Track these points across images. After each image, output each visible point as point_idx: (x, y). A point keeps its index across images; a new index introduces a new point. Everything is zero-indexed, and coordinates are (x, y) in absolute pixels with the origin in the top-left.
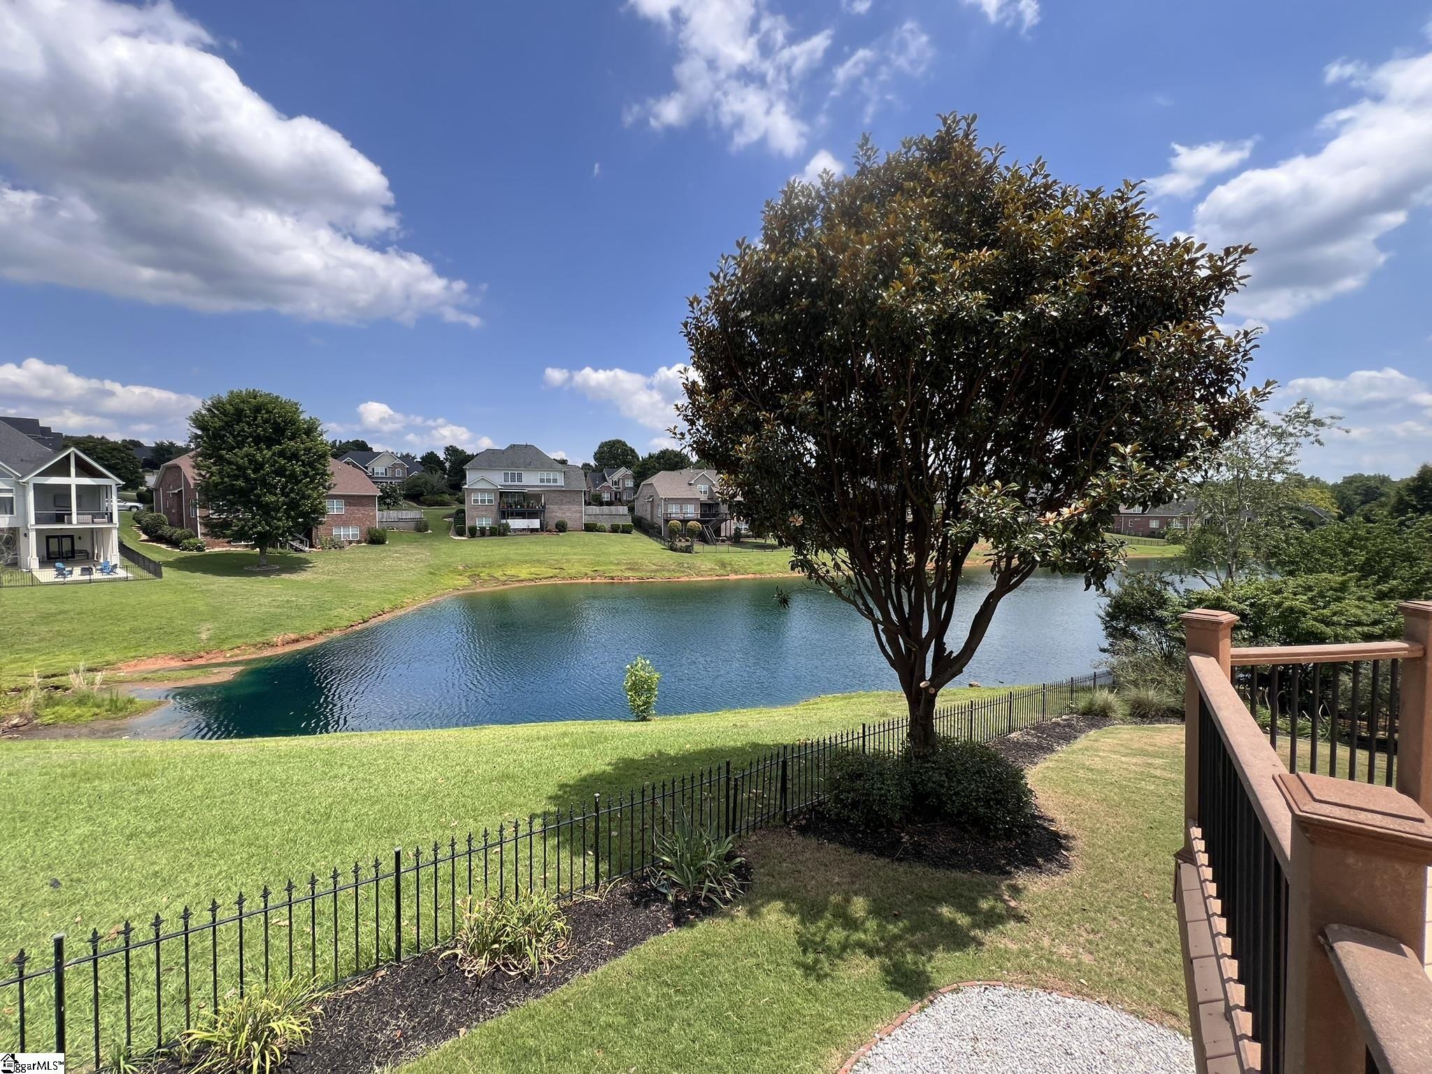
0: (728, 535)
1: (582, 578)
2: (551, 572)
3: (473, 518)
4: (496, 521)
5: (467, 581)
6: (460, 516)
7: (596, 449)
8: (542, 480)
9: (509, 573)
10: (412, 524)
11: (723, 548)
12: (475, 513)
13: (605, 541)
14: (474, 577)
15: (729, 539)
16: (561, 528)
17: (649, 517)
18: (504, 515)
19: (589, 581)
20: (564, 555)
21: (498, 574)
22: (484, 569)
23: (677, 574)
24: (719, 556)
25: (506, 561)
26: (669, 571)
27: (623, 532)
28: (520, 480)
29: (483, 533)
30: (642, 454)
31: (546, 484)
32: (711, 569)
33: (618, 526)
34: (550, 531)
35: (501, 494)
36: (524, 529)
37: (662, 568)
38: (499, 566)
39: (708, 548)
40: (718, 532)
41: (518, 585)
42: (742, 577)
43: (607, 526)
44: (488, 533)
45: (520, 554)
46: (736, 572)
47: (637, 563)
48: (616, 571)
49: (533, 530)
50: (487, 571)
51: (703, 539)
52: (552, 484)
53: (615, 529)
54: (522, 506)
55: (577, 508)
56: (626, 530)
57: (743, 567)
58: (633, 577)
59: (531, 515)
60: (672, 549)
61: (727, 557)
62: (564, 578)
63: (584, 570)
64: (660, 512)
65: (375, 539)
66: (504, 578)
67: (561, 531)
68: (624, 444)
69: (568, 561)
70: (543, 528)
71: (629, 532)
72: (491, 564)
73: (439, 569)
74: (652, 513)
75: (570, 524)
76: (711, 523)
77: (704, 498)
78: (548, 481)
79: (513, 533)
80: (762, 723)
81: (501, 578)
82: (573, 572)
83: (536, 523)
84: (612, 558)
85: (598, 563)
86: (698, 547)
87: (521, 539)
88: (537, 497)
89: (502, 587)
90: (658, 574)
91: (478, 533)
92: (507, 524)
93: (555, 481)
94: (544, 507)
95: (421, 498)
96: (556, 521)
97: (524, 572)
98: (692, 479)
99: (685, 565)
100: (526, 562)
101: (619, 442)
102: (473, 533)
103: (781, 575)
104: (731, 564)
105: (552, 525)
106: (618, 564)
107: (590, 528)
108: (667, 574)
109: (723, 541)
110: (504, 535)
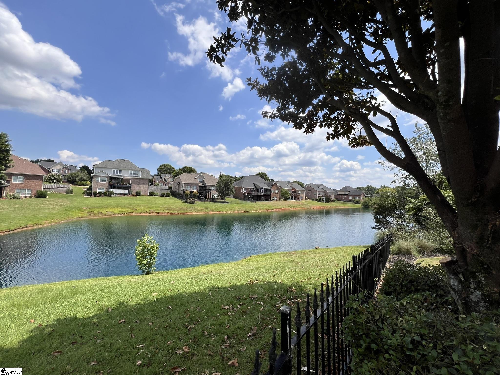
0: (210, 198)
1: (145, 213)
2: (130, 211)
3: (96, 188)
4: (107, 190)
5: (86, 214)
6: (90, 189)
7: (158, 167)
8: (131, 174)
9: (109, 211)
10: (65, 191)
11: (208, 202)
12: (97, 186)
13: (157, 199)
14: (90, 213)
15: (210, 199)
16: (138, 194)
17: (178, 191)
18: (111, 187)
19: (148, 214)
20: (137, 204)
21: (103, 211)
22: (97, 209)
23: (187, 212)
24: (205, 205)
25: (108, 206)
26: (184, 210)
27: (166, 196)
28: (120, 173)
29: (100, 195)
30: (177, 168)
31: (132, 175)
32: (202, 210)
33: (164, 194)
34: (133, 195)
35: (111, 178)
36: (121, 194)
37: (182, 209)
38: (105, 208)
39: (200, 202)
40: (205, 197)
41: (112, 216)
42: (215, 213)
43: (159, 194)
44: (102, 195)
45: (116, 203)
46: (212, 211)
47: (170, 207)
48: (160, 210)
49: (125, 195)
50: (98, 210)
51: (199, 199)
52: (135, 176)
53: (163, 195)
54: (120, 184)
55: (147, 186)
56: (167, 196)
57: (215, 209)
58: (168, 213)
59: (125, 188)
60: (186, 202)
61: (208, 206)
62: (135, 213)
63: (145, 210)
64: (182, 189)
65: (41, 195)
66: (106, 213)
67: (138, 195)
68: (170, 166)
69: (139, 206)
70: (130, 194)
71: (169, 197)
72: (101, 207)
73: (71, 209)
74: (179, 189)
75: (142, 193)
76: (203, 193)
77: (200, 184)
78: (134, 174)
79: (115, 195)
80: (222, 271)
81: (104, 213)
82: (140, 210)
83: (126, 191)
84: (159, 205)
85: (153, 207)
86: (197, 202)
87: (118, 198)
88: (128, 181)
89: (104, 217)
90: (179, 212)
91: (98, 195)
92: (112, 191)
93: (137, 174)
94: (131, 184)
95: (75, 182)
96: (137, 191)
97: (116, 211)
98: (196, 177)
99: (191, 208)
100: (118, 206)
101: (168, 165)
102: (95, 194)
103: (230, 212)
104: (210, 208)
105: (134, 193)
106: (161, 208)
107: (151, 194)
108: (183, 212)
109: (207, 200)
110: (110, 196)
